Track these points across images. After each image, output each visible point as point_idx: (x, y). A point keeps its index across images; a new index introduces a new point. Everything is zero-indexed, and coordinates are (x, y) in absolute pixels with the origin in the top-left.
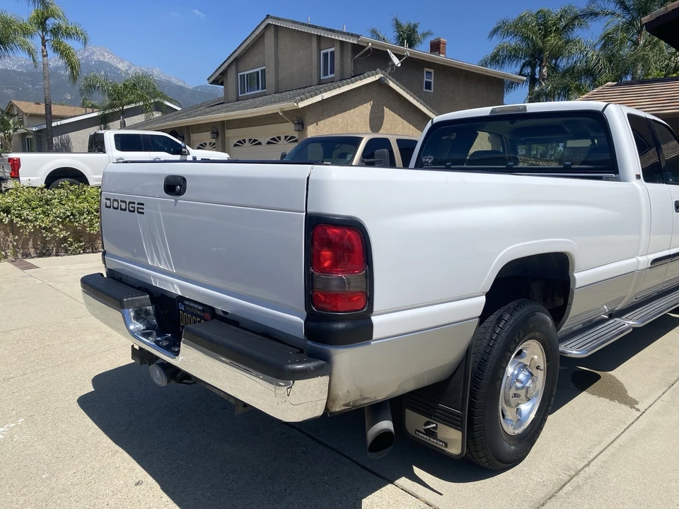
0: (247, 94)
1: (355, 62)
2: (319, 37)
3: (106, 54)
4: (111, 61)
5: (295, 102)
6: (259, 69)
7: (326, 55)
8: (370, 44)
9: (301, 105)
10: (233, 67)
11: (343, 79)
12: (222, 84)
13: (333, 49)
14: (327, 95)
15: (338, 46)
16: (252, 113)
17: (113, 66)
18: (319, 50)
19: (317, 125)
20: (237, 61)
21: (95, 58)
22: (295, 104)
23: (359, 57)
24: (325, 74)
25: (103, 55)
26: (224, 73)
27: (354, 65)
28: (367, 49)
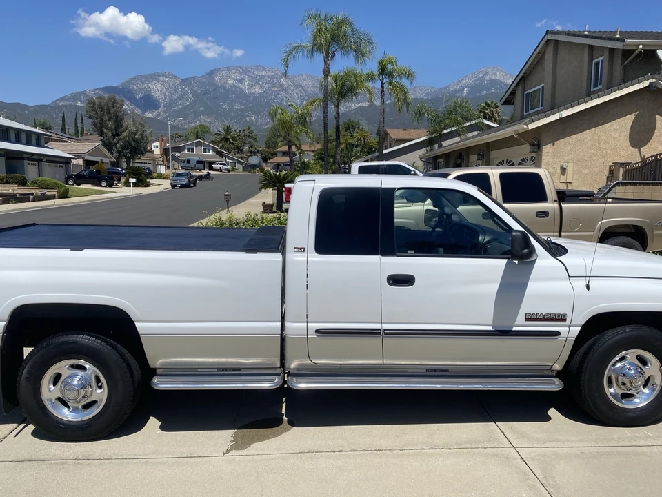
0: (530, 112)
1: (625, 68)
2: (591, 47)
3: (498, 73)
4: (502, 79)
5: (525, 124)
6: (540, 87)
7: (597, 64)
8: (641, 46)
9: (532, 126)
10: (520, 86)
12: (513, 104)
13: (602, 58)
15: (607, 54)
17: (503, 83)
18: (591, 58)
19: (554, 145)
20: (523, 79)
21: (487, 78)
22: (525, 126)
23: (631, 62)
24: (596, 85)
25: (495, 74)
26: (513, 93)
27: (625, 74)
28: (637, 52)
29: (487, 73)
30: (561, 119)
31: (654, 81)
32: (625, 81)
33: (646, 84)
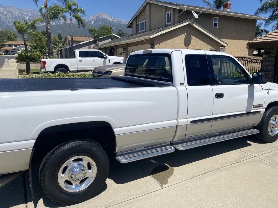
0: (140, 31)
1: (179, 17)
2: (166, 7)
3: (105, 15)
4: (107, 18)
5: (149, 36)
6: (144, 21)
7: (168, 14)
8: (185, 9)
9: (152, 37)
10: (135, 21)
11: (174, 24)
12: (131, 28)
13: (170, 12)
14: (163, 32)
15: (172, 10)
16: (135, 40)
17: (108, 20)
18: (166, 12)
19: (159, 45)
20: (136, 18)
21: (101, 17)
22: (149, 37)
23: (181, 15)
24: (168, 22)
25: (104, 16)
26: (132, 23)
27: (179, 18)
28: (184, 11)
29: (101, 15)
30: (162, 35)
31: (190, 22)
32: (180, 22)
33: (188, 23)
